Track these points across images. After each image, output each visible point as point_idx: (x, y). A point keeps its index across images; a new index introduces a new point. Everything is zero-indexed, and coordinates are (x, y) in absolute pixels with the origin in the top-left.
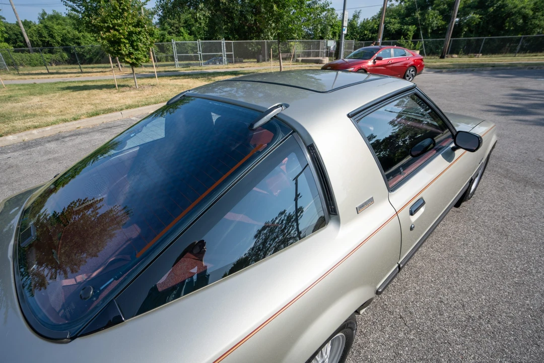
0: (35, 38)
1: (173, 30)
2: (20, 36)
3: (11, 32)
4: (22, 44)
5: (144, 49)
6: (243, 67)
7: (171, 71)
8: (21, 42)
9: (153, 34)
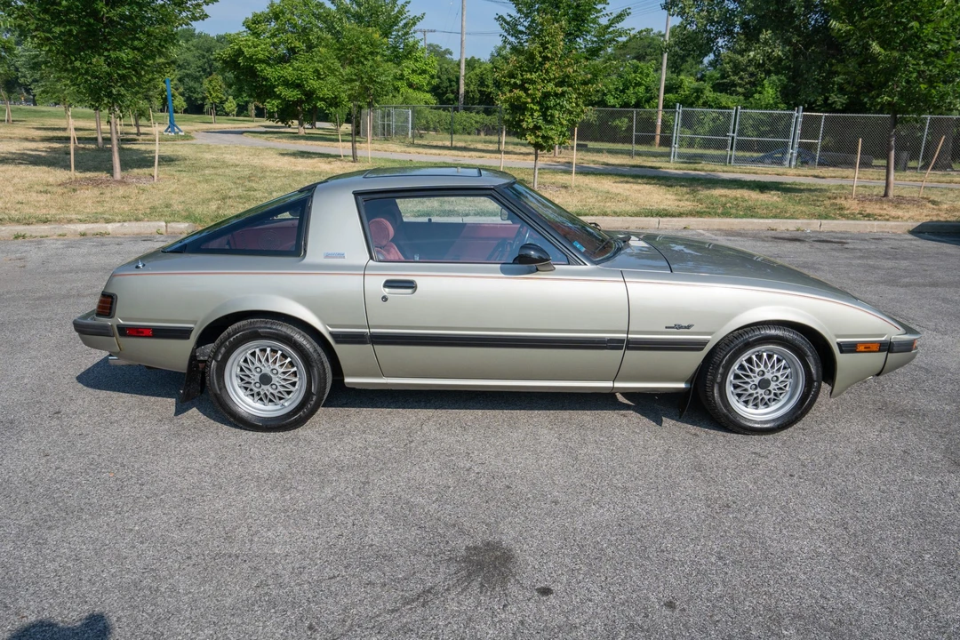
0: (472, 87)
1: (741, 78)
2: (454, 83)
3: (444, 77)
4: (451, 96)
5: (565, 122)
6: (823, 178)
7: (645, 167)
8: (452, 92)
9: (680, 87)
